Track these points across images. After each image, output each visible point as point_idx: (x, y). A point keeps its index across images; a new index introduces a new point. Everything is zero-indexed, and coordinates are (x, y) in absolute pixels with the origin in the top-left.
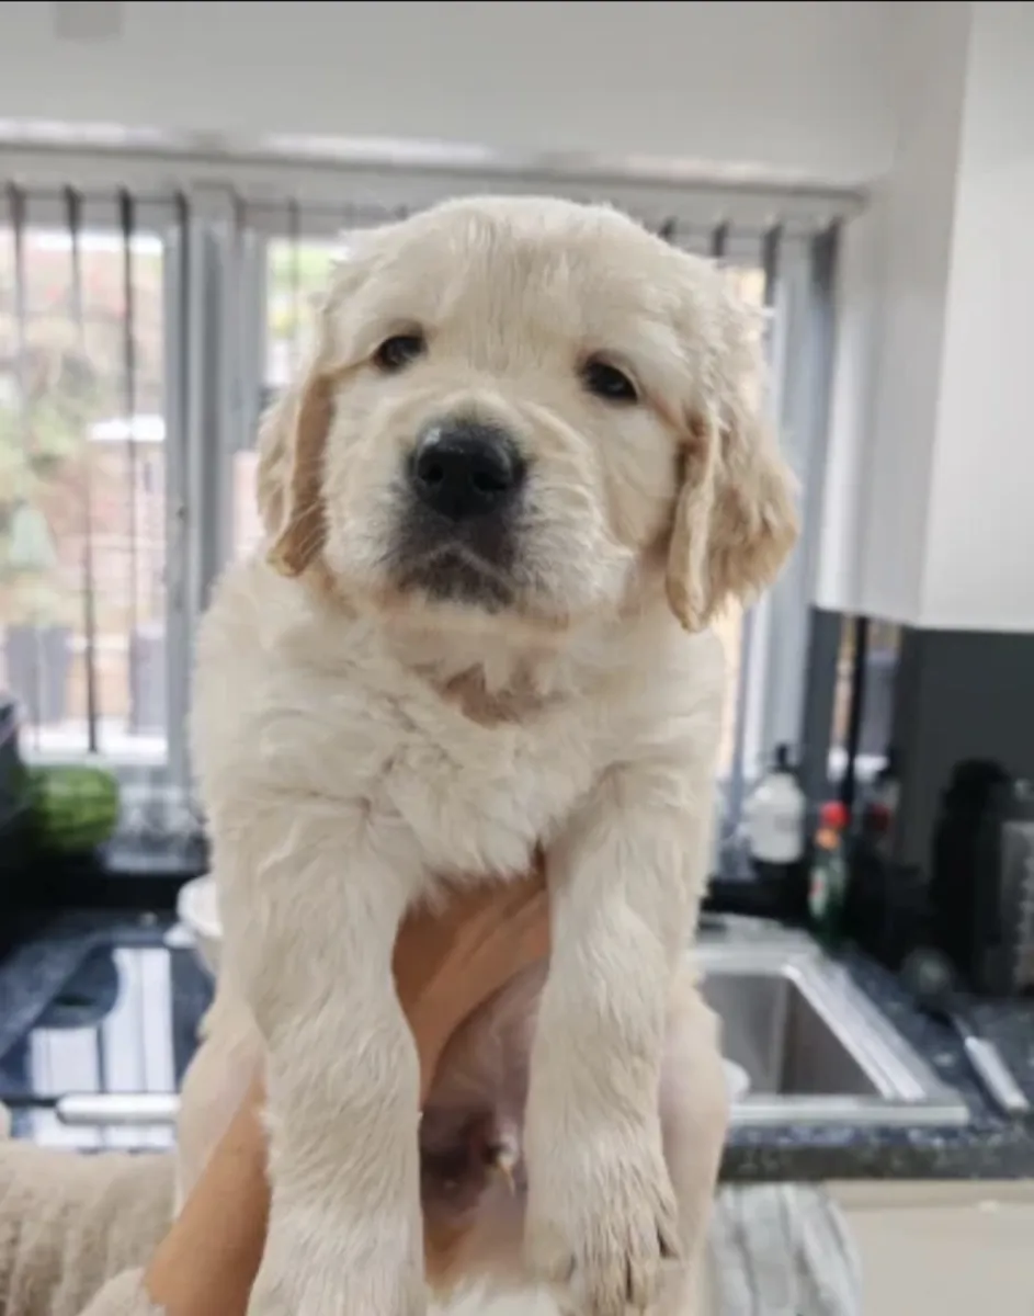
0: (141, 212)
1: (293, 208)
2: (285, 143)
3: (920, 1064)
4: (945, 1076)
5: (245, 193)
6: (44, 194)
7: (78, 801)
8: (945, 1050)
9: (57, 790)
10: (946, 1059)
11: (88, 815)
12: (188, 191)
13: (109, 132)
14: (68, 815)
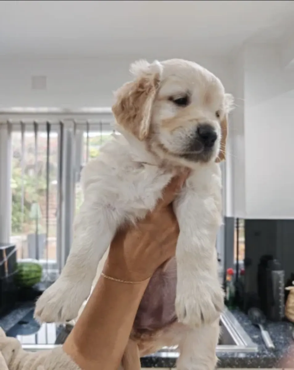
0: (52, 127)
1: (88, 124)
2: (86, 109)
3: (248, 338)
4: (254, 340)
5: (76, 121)
6: (29, 124)
7: (30, 271)
8: (256, 334)
9: (25, 269)
10: (256, 337)
11: (33, 275)
12: (63, 121)
13: (44, 109)
14: (28, 275)
